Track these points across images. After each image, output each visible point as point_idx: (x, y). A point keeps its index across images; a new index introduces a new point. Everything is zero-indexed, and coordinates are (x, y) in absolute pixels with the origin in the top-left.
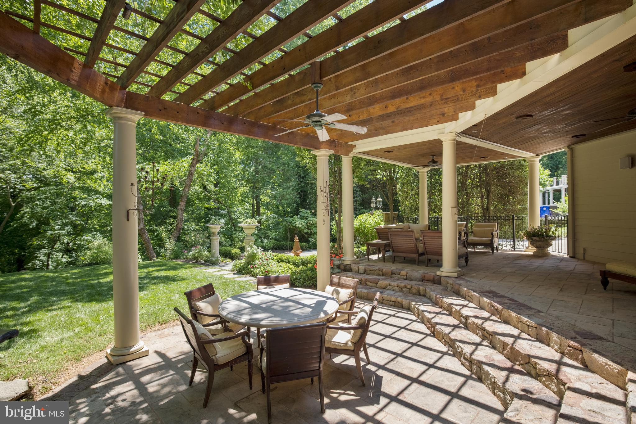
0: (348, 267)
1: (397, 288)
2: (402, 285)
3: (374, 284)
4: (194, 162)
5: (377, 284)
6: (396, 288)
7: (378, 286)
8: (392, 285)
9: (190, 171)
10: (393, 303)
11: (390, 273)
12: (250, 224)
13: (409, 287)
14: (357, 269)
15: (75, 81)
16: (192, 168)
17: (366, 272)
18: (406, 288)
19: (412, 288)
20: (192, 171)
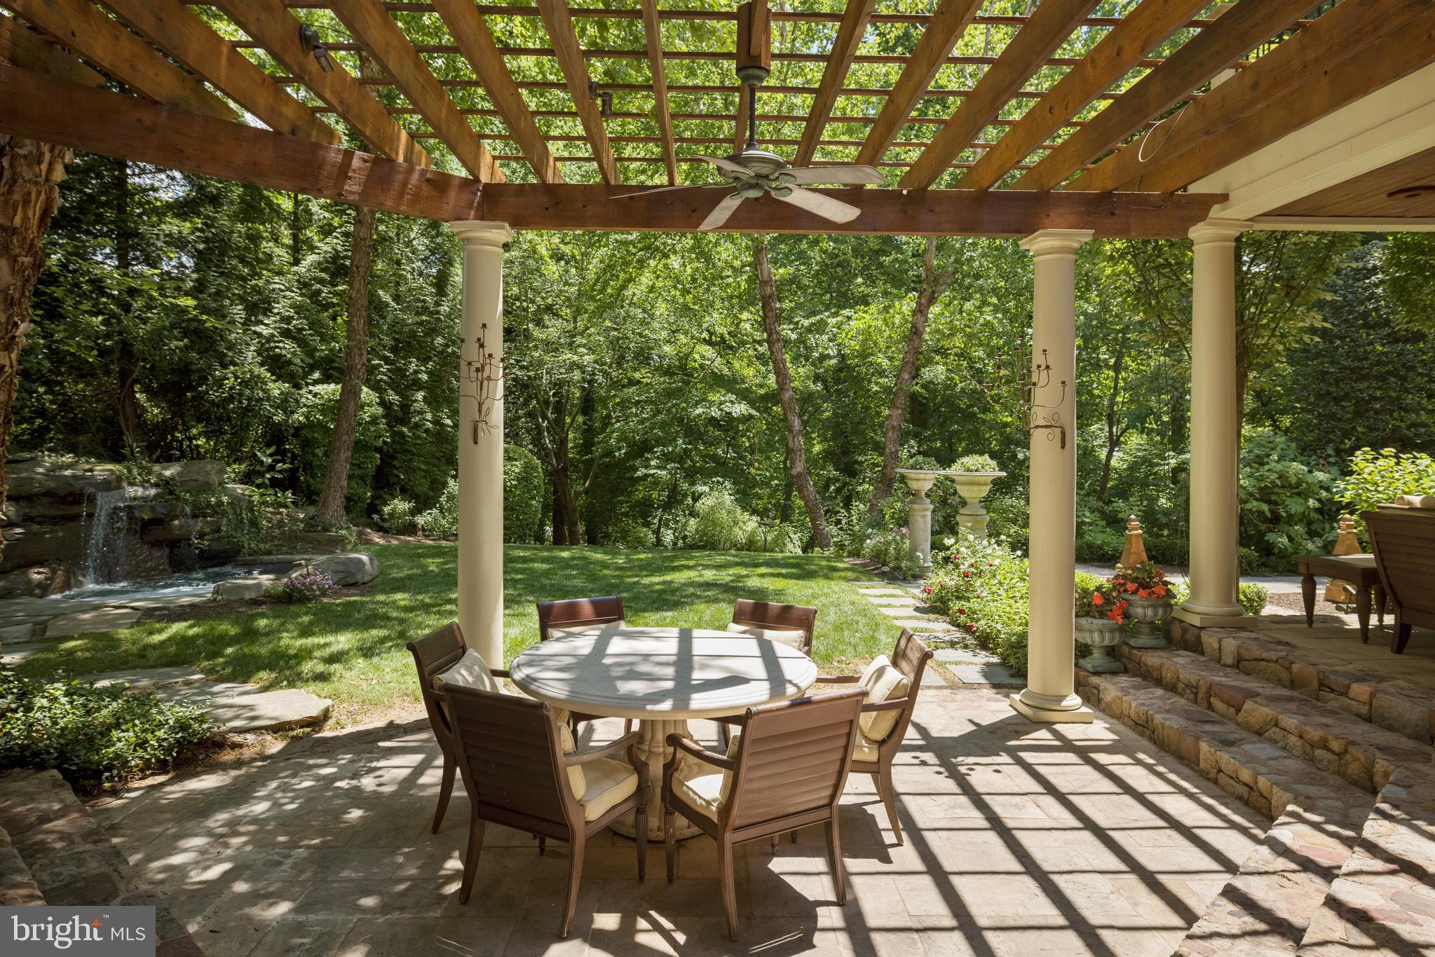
0: (1190, 637)
1: (1299, 743)
2: (1315, 734)
3: (1232, 710)
4: (923, 301)
5: (1238, 710)
6: (1293, 739)
7: (1240, 718)
8: (1283, 724)
9: (914, 326)
10: (1241, 790)
11: (1316, 684)
12: (969, 470)
13: (1336, 746)
14: (1216, 646)
15: (354, 193)
16: (919, 316)
17: (1240, 664)
18: (1326, 747)
19: (1348, 757)
20: (920, 325)
